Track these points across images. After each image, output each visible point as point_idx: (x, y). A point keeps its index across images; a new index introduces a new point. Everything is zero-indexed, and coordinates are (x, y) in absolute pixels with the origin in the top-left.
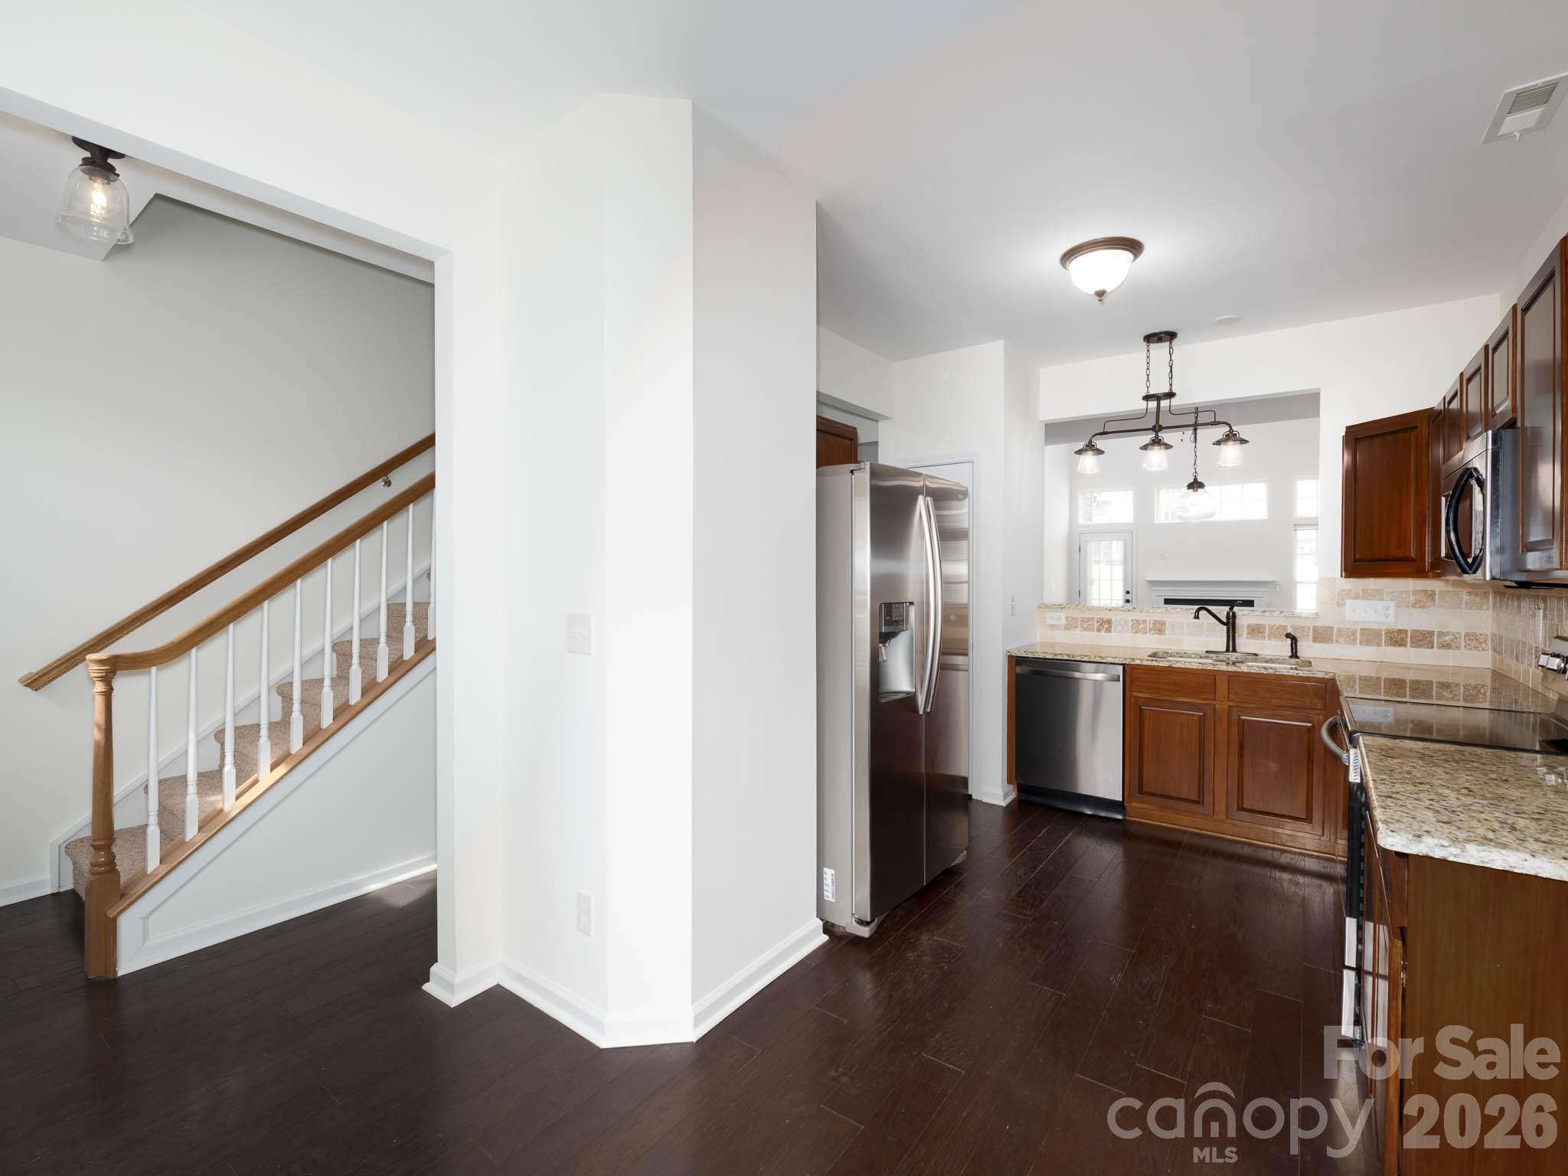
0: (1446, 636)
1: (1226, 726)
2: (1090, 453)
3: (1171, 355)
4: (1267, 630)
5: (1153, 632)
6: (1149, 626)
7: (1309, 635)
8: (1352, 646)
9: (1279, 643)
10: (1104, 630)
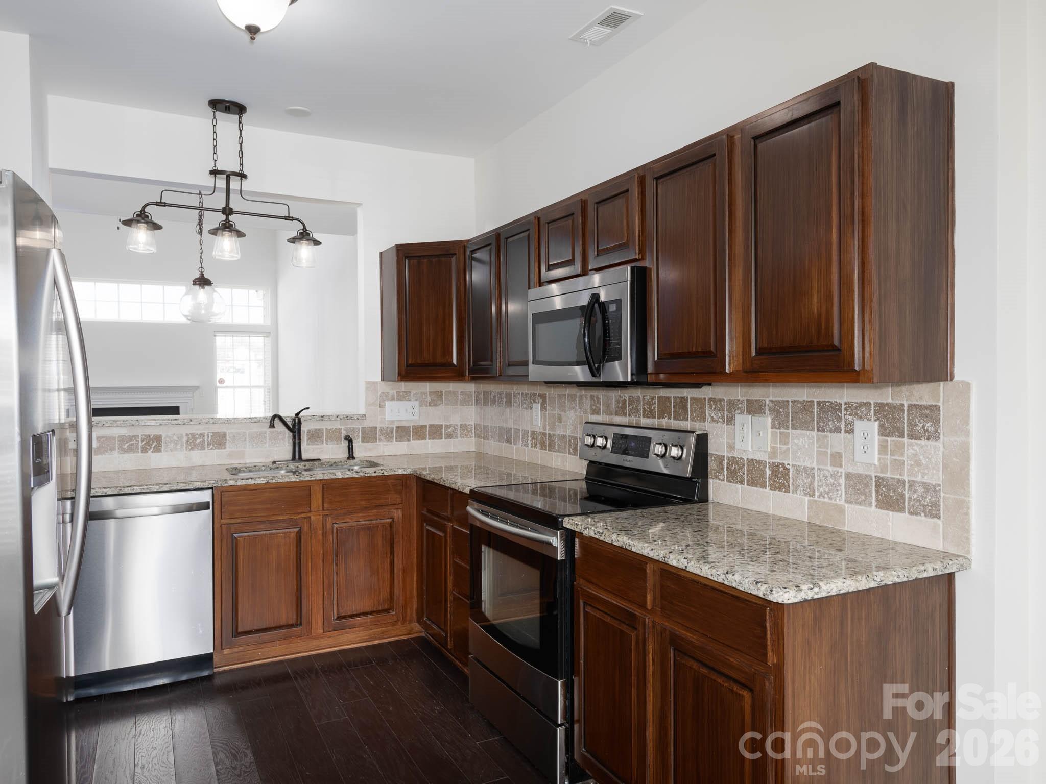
0: (449, 428)
1: (321, 537)
2: (143, 226)
3: (241, 131)
4: (325, 434)
5: (212, 446)
6: (207, 440)
7: (359, 436)
8: (390, 443)
9: (335, 446)
10: (151, 450)
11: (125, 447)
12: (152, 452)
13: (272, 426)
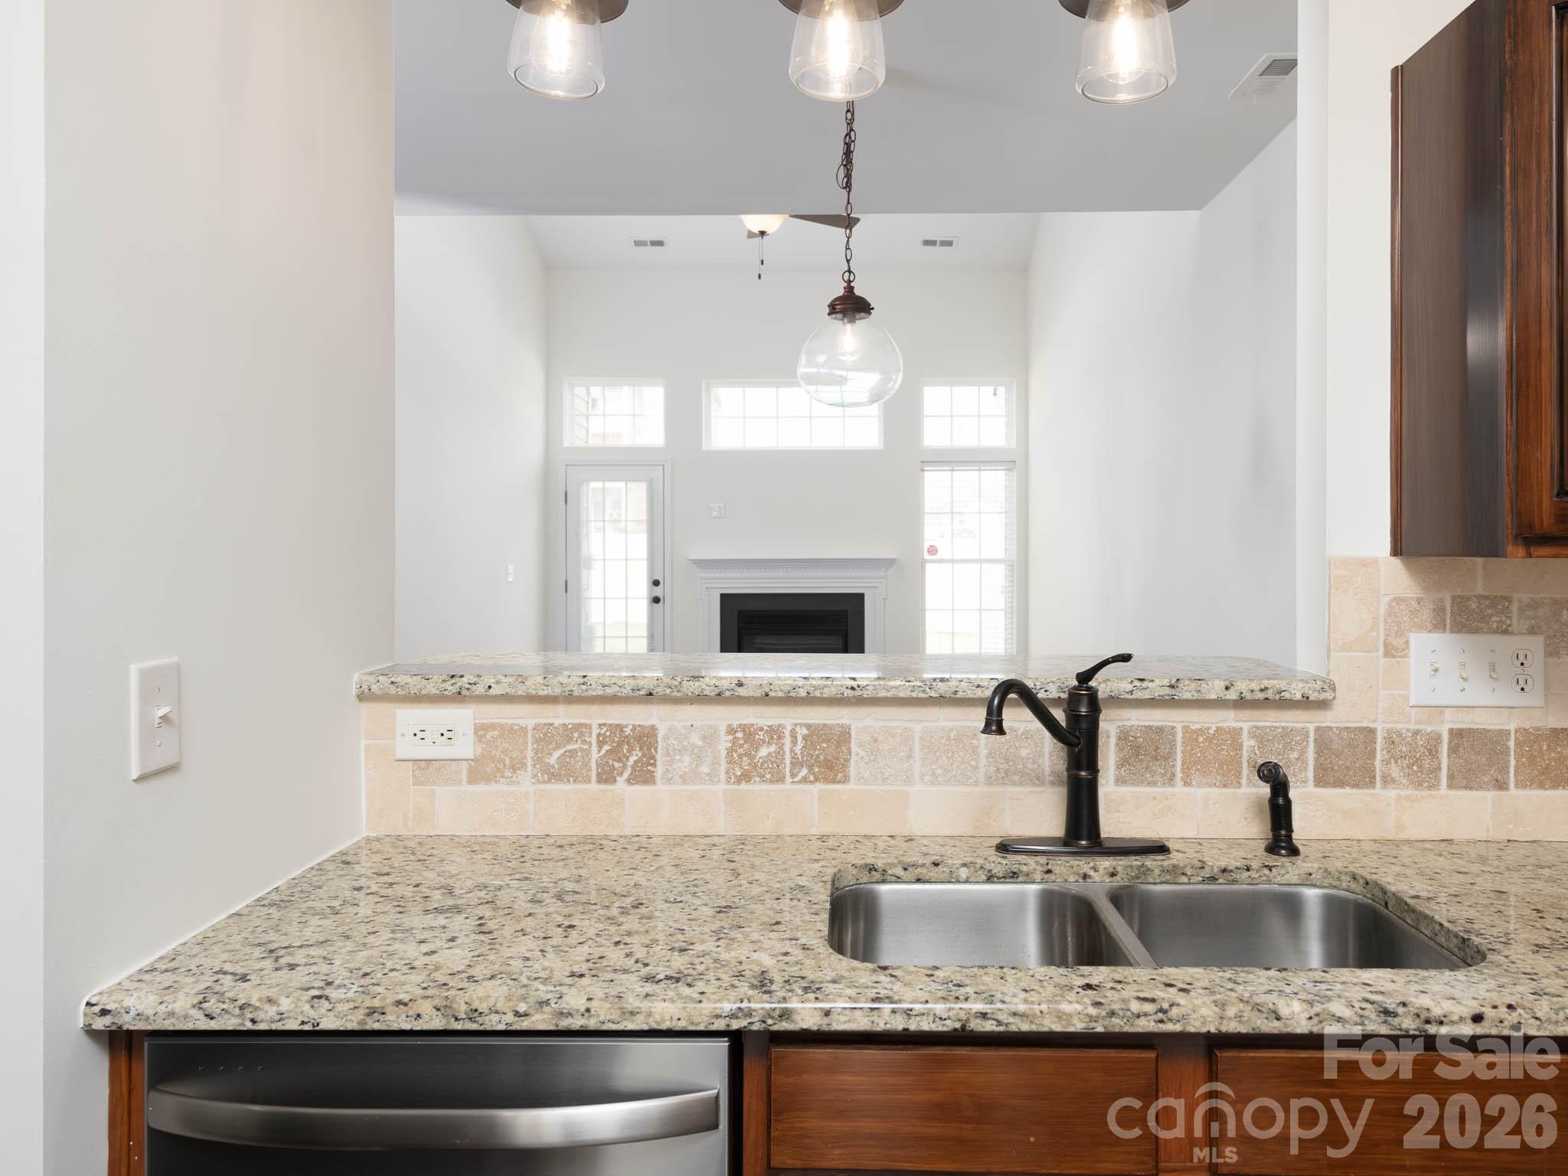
4: (1179, 748)
5: (804, 772)
6: (792, 751)
7: (1305, 762)
8: (1426, 793)
9: (1215, 792)
10: (626, 775)
11: (552, 760)
12: (628, 781)
13: (994, 725)
